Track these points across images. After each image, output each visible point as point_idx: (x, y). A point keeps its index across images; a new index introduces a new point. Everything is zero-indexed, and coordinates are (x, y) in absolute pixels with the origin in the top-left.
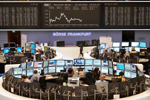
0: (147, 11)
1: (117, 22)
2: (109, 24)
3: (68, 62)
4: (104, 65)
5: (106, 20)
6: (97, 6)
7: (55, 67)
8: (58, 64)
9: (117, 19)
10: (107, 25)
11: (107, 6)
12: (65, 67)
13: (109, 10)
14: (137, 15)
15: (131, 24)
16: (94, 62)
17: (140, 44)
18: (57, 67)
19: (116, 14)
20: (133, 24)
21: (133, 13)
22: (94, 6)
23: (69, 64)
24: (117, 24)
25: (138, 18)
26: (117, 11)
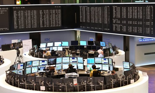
0: (51, 14)
1: (26, 25)
2: (18, 27)
3: (42, 62)
4: (73, 62)
5: (15, 23)
6: (6, 10)
7: (30, 68)
8: (34, 65)
9: (25, 22)
10: (16, 28)
11: (15, 10)
12: (39, 67)
13: (17, 13)
14: (43, 18)
15: (38, 26)
16: (63, 60)
17: (62, 43)
18: (32, 68)
19: (24, 18)
20: (40, 26)
21: (39, 16)
22: (3, 10)
23: (43, 63)
24: (26, 27)
25: (43, 20)
26: (24, 14)
